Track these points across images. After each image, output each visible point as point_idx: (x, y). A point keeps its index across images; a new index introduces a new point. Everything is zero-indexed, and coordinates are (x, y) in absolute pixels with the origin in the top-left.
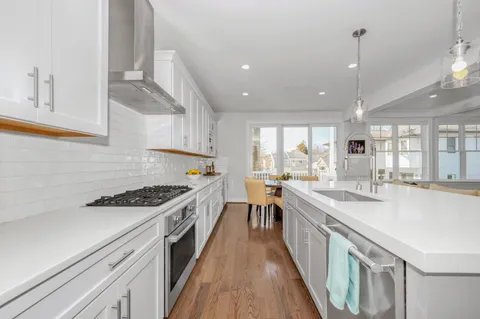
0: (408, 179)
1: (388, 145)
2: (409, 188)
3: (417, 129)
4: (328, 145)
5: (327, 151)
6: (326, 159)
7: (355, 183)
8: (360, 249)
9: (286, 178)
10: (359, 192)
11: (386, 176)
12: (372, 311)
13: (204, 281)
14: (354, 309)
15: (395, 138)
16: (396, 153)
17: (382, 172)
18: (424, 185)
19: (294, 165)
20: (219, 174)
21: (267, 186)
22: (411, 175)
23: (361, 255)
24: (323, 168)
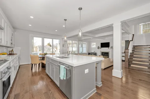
0: (74, 53)
1: (71, 45)
2: (75, 55)
3: (76, 42)
4: (57, 44)
5: (57, 46)
6: (57, 48)
7: (64, 55)
8: (66, 67)
9: (46, 54)
10: (65, 56)
11: (71, 53)
12: (68, 78)
13: (15, 94)
14: (65, 79)
15: (72, 44)
16: (72, 47)
17: (70, 52)
18: (77, 54)
19: (46, 50)
20: (16, 54)
21: (39, 57)
22: (75, 52)
23: (66, 68)
24: (56, 51)
